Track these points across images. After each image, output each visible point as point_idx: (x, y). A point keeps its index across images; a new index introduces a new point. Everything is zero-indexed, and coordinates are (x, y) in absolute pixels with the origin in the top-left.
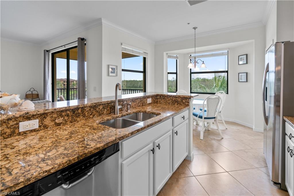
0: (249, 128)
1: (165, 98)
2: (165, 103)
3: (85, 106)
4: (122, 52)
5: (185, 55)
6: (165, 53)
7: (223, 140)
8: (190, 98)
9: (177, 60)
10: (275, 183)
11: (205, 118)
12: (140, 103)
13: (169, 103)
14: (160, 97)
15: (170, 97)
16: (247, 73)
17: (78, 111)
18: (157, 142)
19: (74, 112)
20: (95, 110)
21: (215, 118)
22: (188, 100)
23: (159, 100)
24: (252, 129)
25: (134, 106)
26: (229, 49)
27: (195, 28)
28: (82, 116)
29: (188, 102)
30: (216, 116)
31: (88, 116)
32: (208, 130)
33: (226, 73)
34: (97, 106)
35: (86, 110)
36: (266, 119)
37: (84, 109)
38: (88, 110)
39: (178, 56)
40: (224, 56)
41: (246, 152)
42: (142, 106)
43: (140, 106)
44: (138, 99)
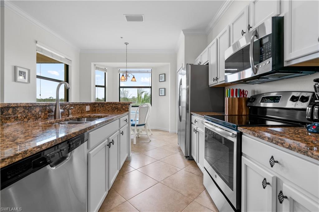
0: (167, 131)
1: (104, 105)
2: (104, 110)
3: (19, 106)
4: (37, 53)
5: (114, 69)
6: (92, 64)
7: (151, 142)
8: (129, 104)
9: (105, 73)
10: (187, 157)
11: (137, 126)
12: (79, 110)
13: (109, 110)
14: (99, 105)
15: (110, 104)
16: (165, 89)
17: (8, 111)
18: (111, 138)
19: (3, 112)
20: (31, 112)
21: (144, 125)
22: (127, 106)
23: (97, 108)
24: (169, 132)
25: (73, 113)
26: (152, 68)
27: (126, 44)
28: (13, 119)
29: (128, 108)
30: (145, 123)
31: (22, 119)
32: (138, 137)
33: (150, 89)
34: (33, 108)
35: (19, 112)
36: (180, 118)
37: (16, 110)
38: (21, 111)
39: (106, 69)
40: (149, 74)
41: (168, 146)
42: (81, 113)
43: (79, 113)
44: (77, 104)
